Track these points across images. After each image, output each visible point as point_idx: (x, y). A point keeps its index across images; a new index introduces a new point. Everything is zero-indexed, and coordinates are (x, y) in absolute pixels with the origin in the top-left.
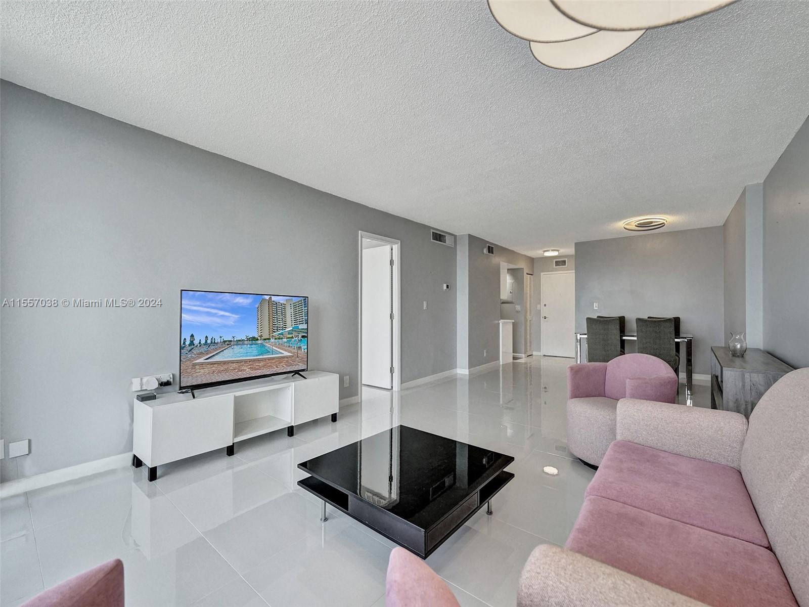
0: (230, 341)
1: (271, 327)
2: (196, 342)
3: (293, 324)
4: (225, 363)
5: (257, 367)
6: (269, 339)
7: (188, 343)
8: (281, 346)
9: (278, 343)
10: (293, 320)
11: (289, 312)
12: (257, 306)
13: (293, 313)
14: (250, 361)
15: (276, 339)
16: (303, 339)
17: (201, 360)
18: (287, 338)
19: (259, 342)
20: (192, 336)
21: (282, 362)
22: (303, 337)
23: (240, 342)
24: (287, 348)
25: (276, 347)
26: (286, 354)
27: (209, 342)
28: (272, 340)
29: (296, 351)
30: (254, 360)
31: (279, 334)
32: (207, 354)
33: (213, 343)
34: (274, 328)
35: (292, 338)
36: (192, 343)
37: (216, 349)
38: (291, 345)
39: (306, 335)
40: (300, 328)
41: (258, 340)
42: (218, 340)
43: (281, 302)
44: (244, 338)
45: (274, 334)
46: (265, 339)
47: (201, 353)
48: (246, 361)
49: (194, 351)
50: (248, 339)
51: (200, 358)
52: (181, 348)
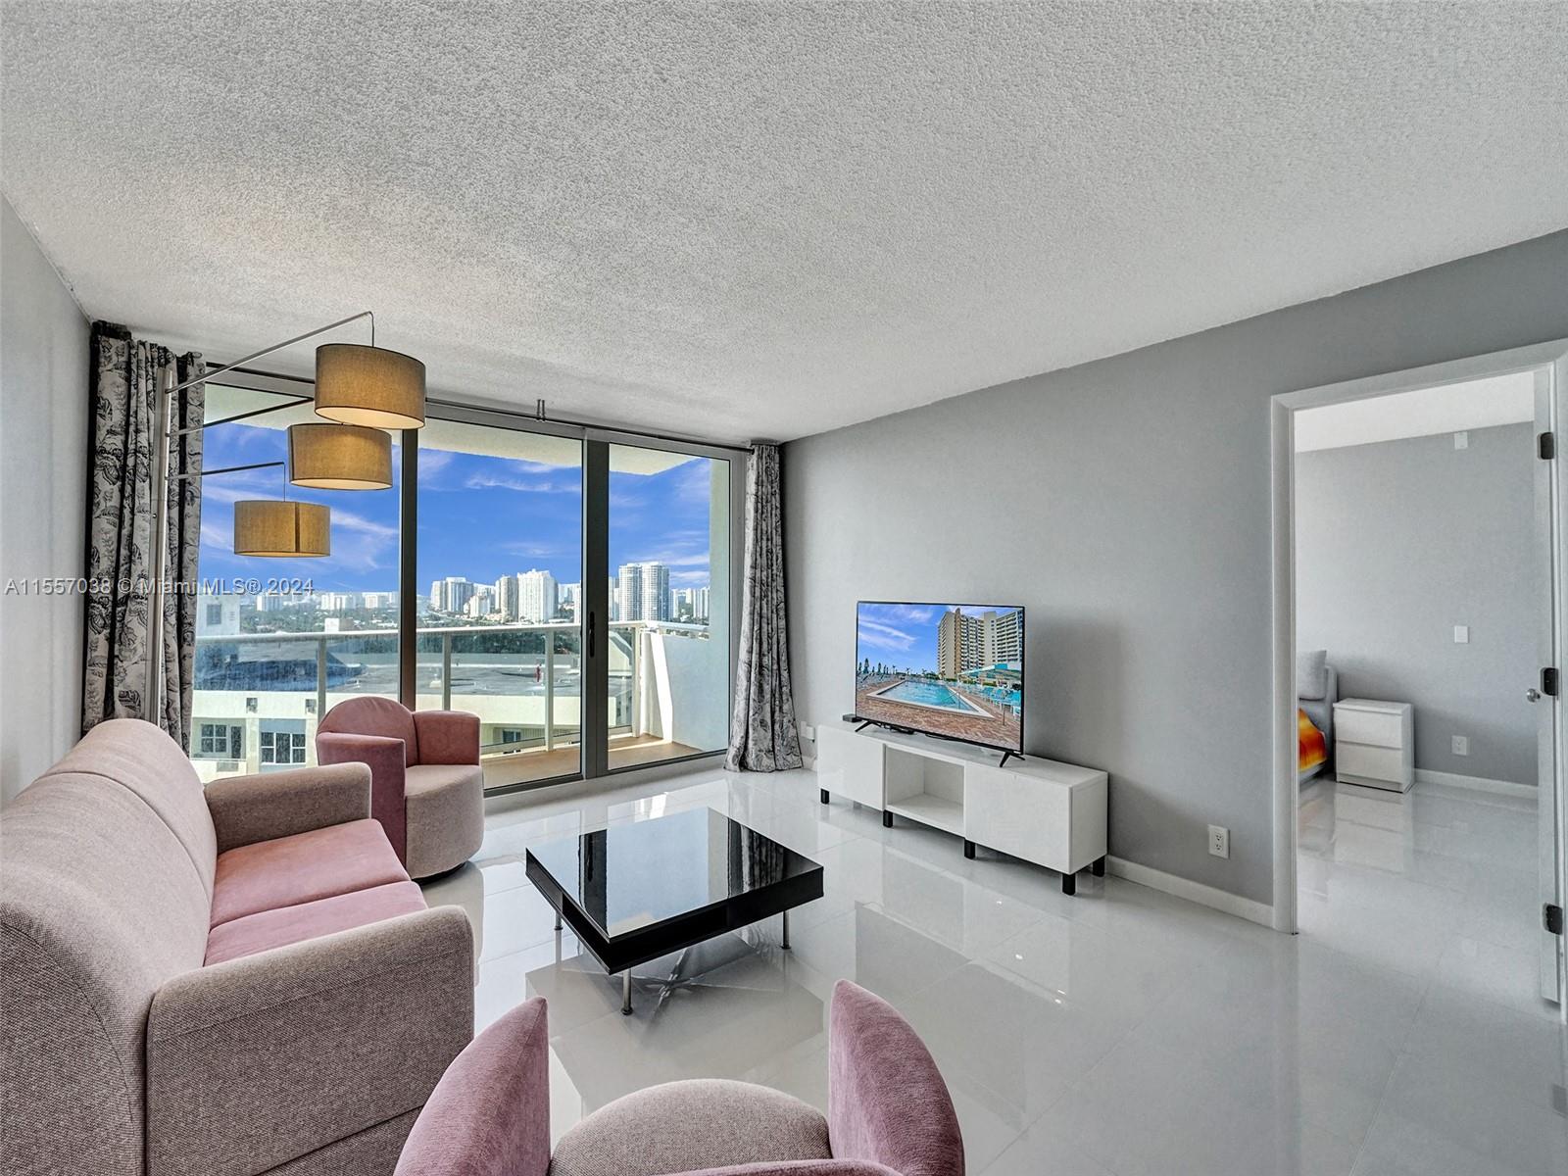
0: (904, 675)
1: (958, 661)
2: (870, 669)
3: (996, 659)
4: (898, 704)
5: (937, 723)
6: (954, 680)
7: (863, 669)
8: (973, 696)
9: (968, 691)
10: (996, 651)
11: (990, 635)
12: (938, 624)
13: (996, 639)
14: (928, 710)
15: (965, 682)
16: (1015, 691)
17: (873, 694)
18: (984, 684)
19: (940, 682)
20: (867, 661)
21: (975, 726)
22: (1015, 686)
23: (915, 678)
24: (984, 703)
25: (966, 697)
26: (983, 713)
27: (882, 671)
28: (960, 683)
29: (1000, 711)
30: (934, 711)
31: (971, 674)
32: (880, 687)
33: (886, 674)
34: (963, 663)
35: (994, 685)
36: (866, 671)
37: (888, 683)
38: (991, 699)
39: (1020, 682)
40: (1009, 668)
41: (938, 679)
42: (891, 671)
43: (976, 617)
44: (920, 673)
45: (963, 673)
46: (948, 680)
47: (874, 685)
48: (922, 709)
49: (869, 681)
50: (926, 676)
51: (873, 691)
52: (857, 675)
